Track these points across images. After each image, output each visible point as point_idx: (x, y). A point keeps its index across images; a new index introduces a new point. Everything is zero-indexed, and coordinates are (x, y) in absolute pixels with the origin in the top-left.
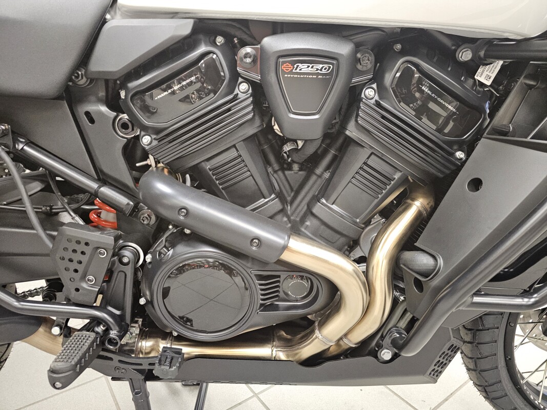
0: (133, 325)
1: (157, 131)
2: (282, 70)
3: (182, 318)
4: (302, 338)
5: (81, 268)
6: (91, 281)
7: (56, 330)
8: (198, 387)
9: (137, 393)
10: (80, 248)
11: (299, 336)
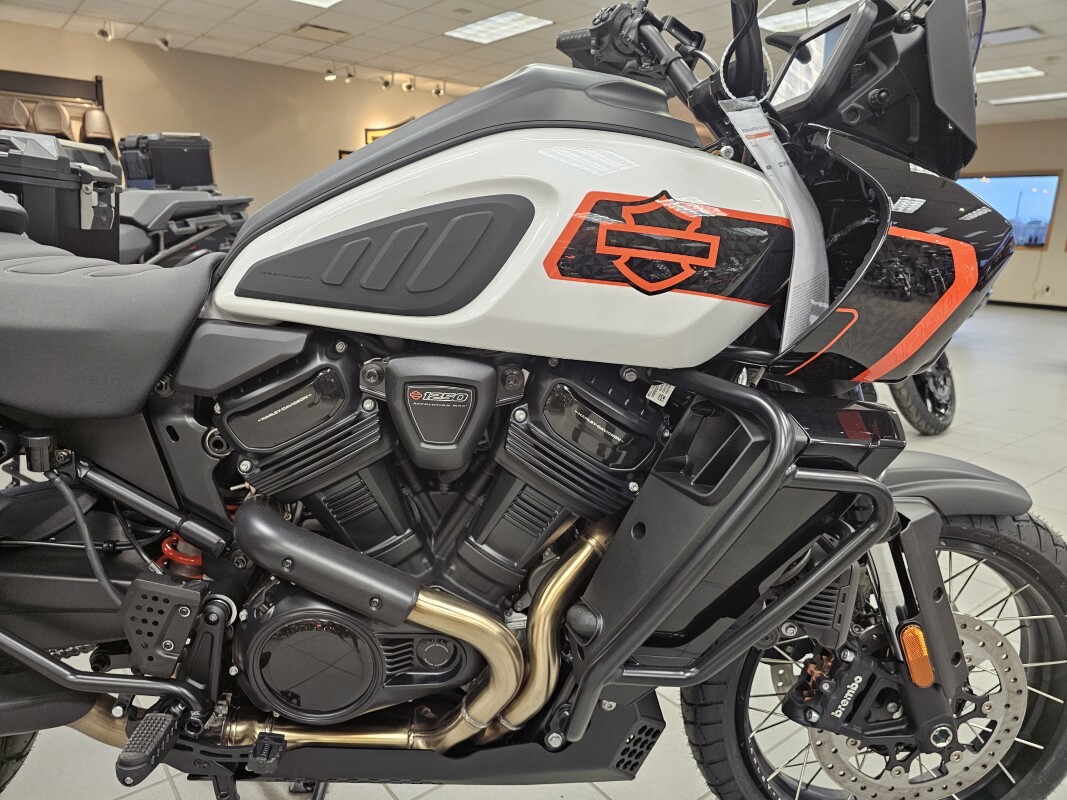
0: (220, 702)
1: (260, 457)
2: (411, 398)
3: (284, 693)
4: (446, 719)
5: (157, 631)
6: (169, 647)
7: (118, 711)
8: (312, 795)
9: (222, 796)
10: (157, 606)
11: (445, 716)
